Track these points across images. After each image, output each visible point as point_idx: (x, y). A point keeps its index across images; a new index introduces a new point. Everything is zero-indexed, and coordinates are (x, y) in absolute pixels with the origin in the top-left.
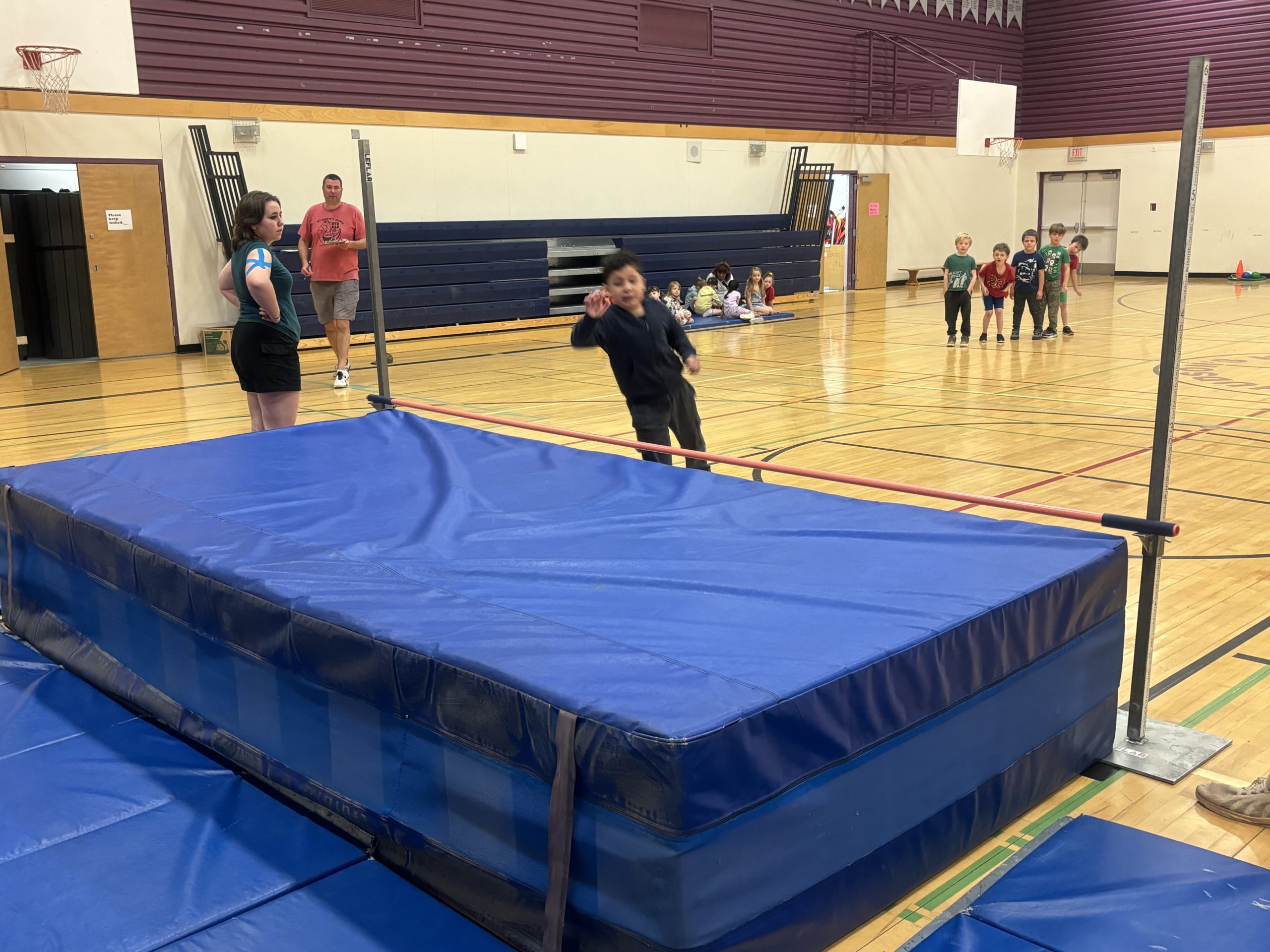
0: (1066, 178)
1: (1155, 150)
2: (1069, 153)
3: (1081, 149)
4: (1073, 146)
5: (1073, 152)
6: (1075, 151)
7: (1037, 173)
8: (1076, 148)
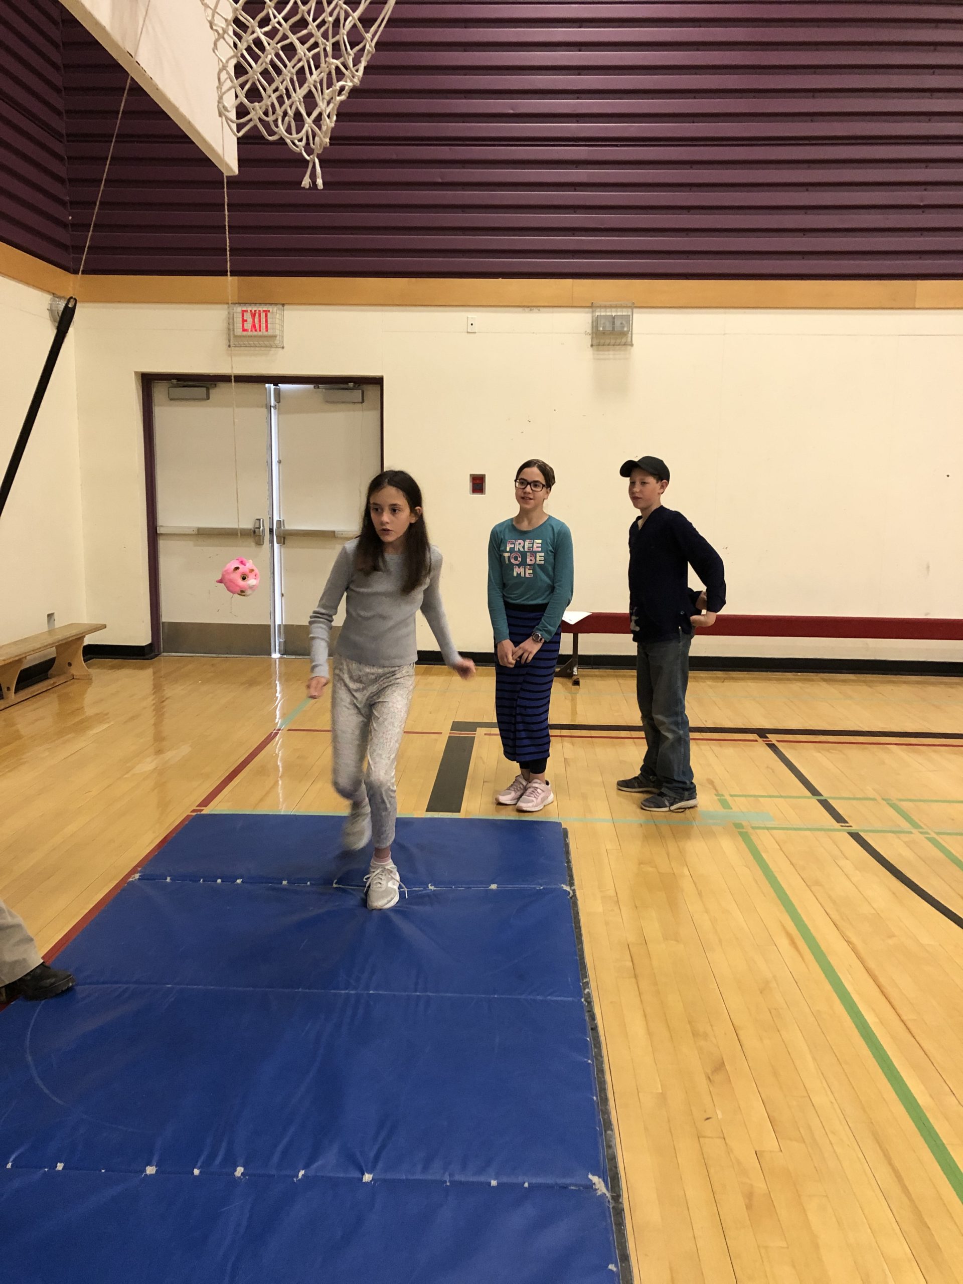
0: (219, 392)
1: (475, 328)
2: (231, 320)
3: (266, 312)
4: (240, 303)
5: (244, 321)
6: (248, 316)
7: (136, 373)
8: (254, 308)
